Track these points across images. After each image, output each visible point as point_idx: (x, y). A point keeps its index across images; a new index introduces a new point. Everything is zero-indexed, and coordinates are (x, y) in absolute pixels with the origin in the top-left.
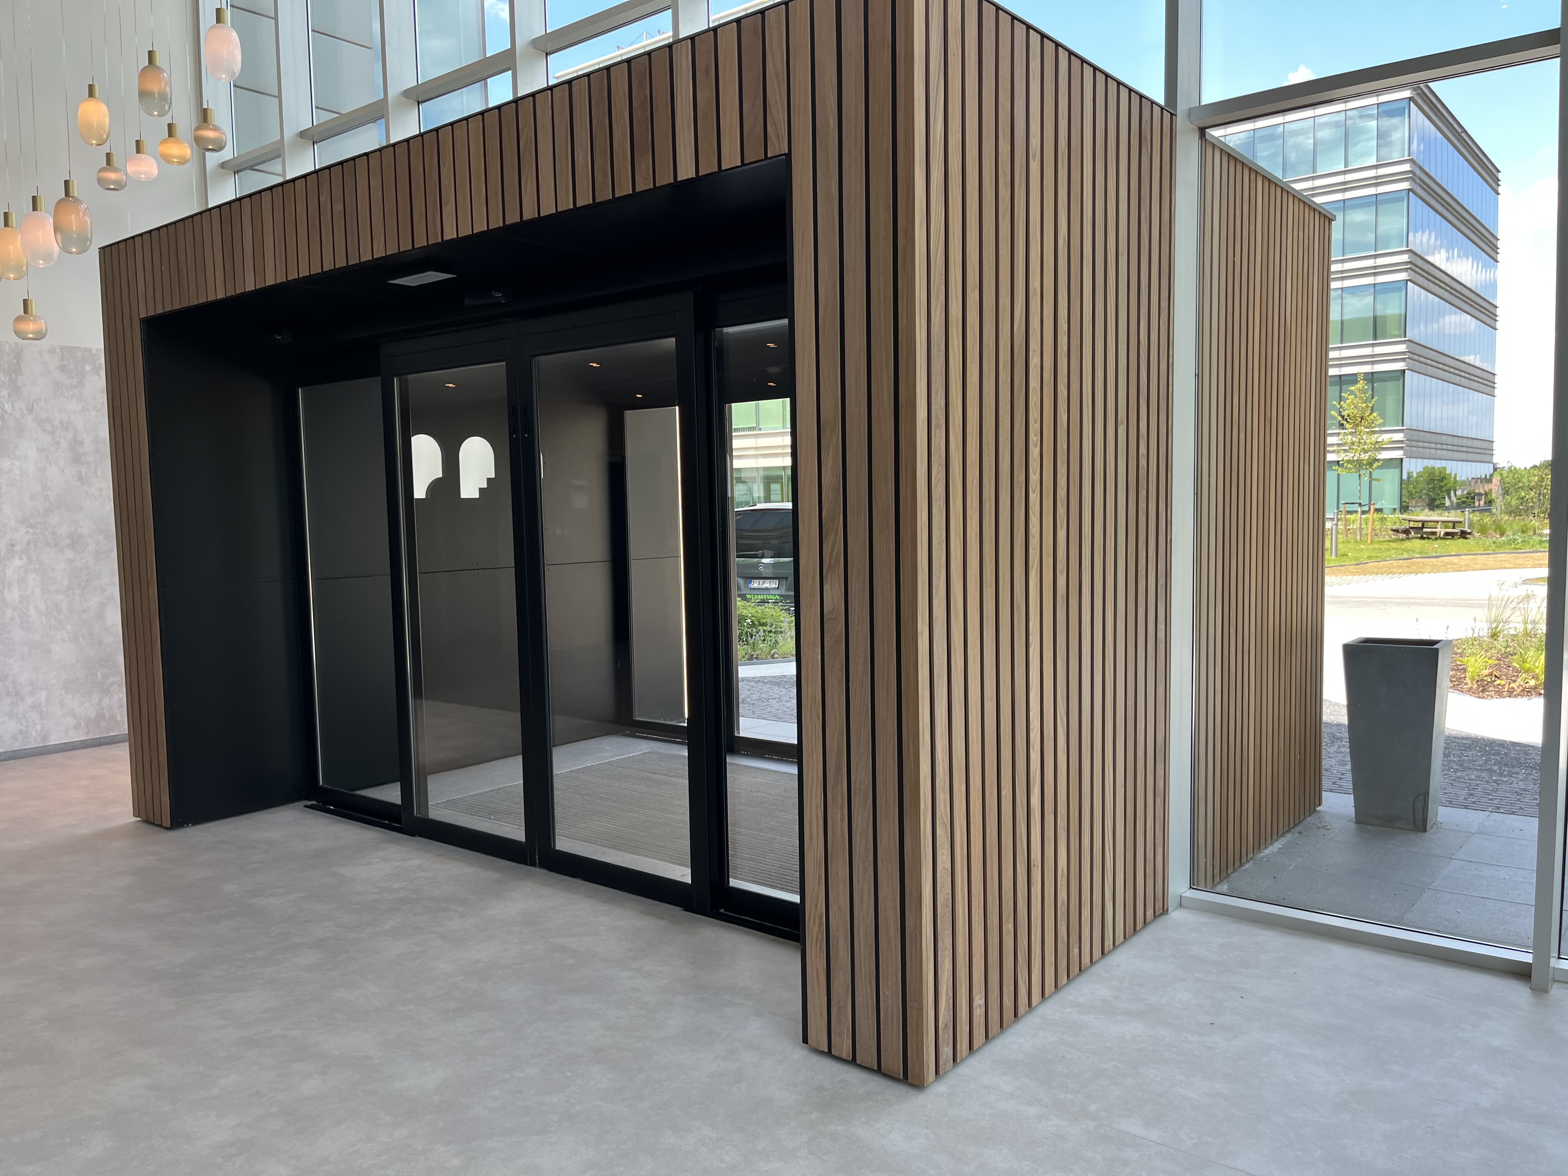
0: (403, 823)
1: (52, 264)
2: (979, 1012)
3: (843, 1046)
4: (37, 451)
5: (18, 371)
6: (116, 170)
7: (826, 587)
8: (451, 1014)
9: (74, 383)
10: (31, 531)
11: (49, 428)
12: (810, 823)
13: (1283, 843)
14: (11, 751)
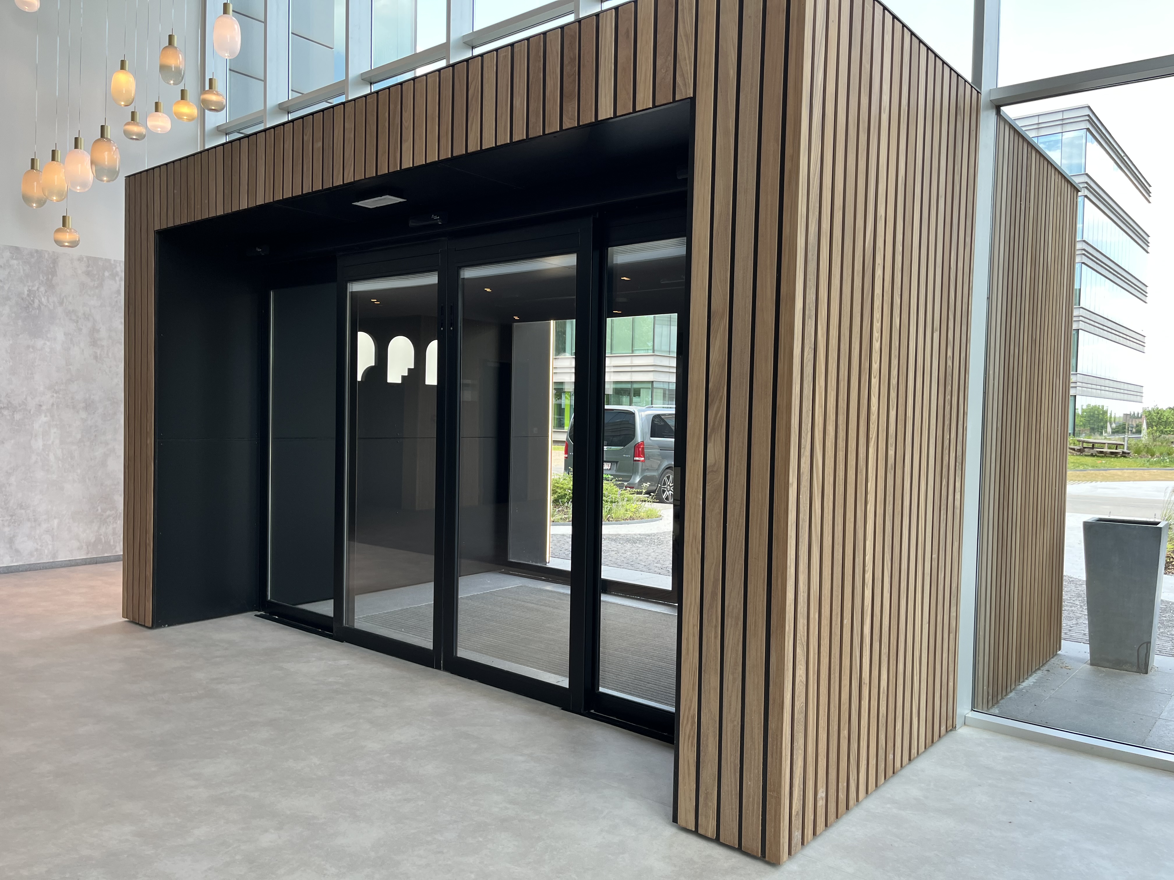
0: (334, 631)
1: (87, 190)
2: (821, 803)
3: (709, 826)
4: (64, 335)
5: (54, 273)
6: (137, 124)
7: (709, 446)
8: (380, 784)
9: (96, 285)
10: (55, 395)
11: (74, 318)
12: (688, 640)
13: (1036, 678)
14: (27, 564)
